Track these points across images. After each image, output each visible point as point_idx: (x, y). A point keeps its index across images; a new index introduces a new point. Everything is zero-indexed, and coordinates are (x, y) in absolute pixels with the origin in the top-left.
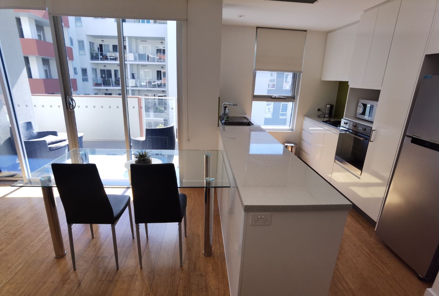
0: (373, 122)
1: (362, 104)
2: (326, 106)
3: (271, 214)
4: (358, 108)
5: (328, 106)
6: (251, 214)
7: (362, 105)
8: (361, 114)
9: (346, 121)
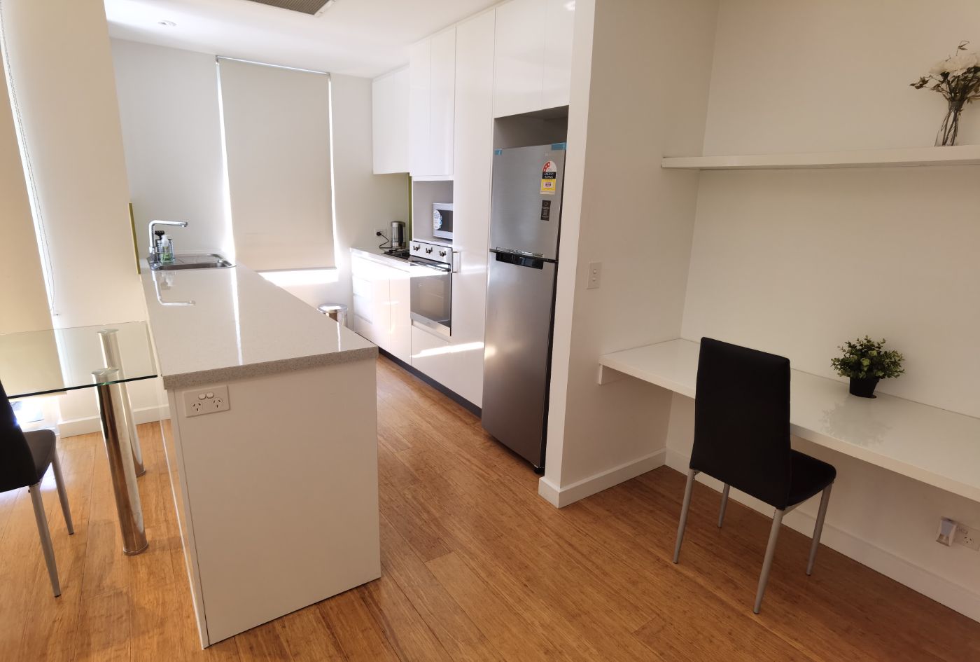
0: (451, 240)
1: (439, 211)
2: (392, 225)
3: (225, 386)
4: (434, 219)
5: (395, 225)
6: (183, 392)
7: (438, 213)
8: (439, 230)
9: (417, 245)
